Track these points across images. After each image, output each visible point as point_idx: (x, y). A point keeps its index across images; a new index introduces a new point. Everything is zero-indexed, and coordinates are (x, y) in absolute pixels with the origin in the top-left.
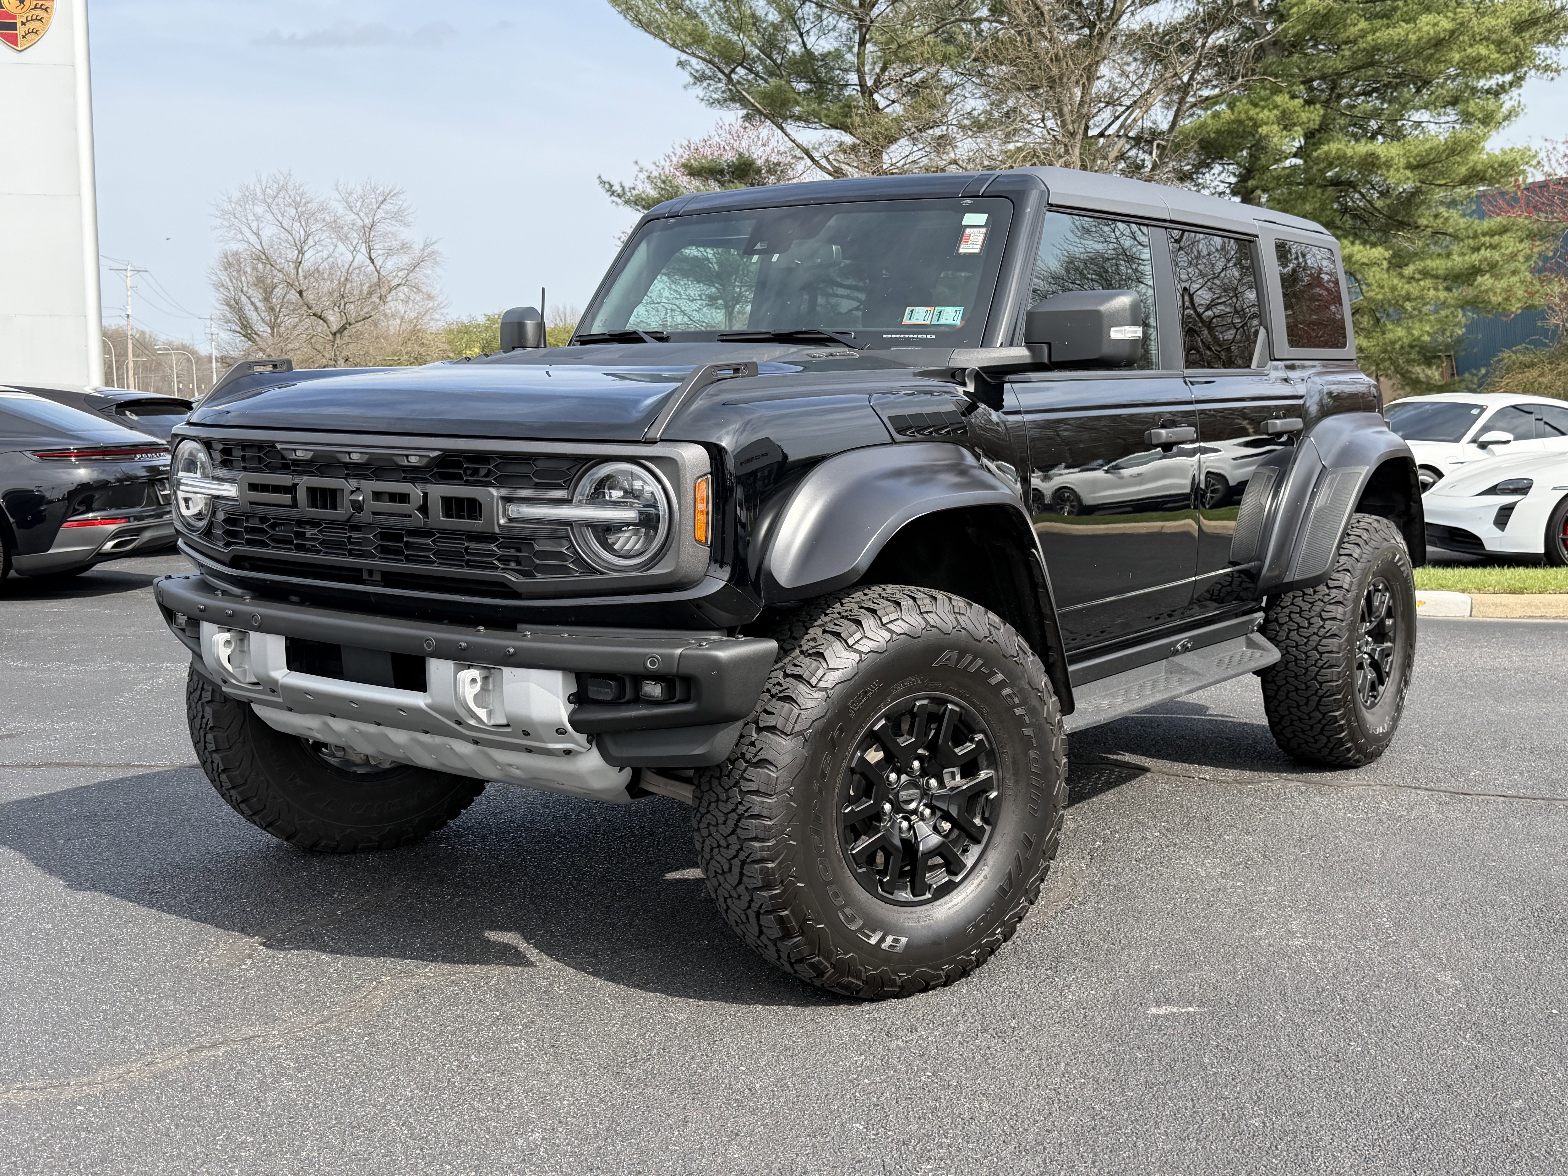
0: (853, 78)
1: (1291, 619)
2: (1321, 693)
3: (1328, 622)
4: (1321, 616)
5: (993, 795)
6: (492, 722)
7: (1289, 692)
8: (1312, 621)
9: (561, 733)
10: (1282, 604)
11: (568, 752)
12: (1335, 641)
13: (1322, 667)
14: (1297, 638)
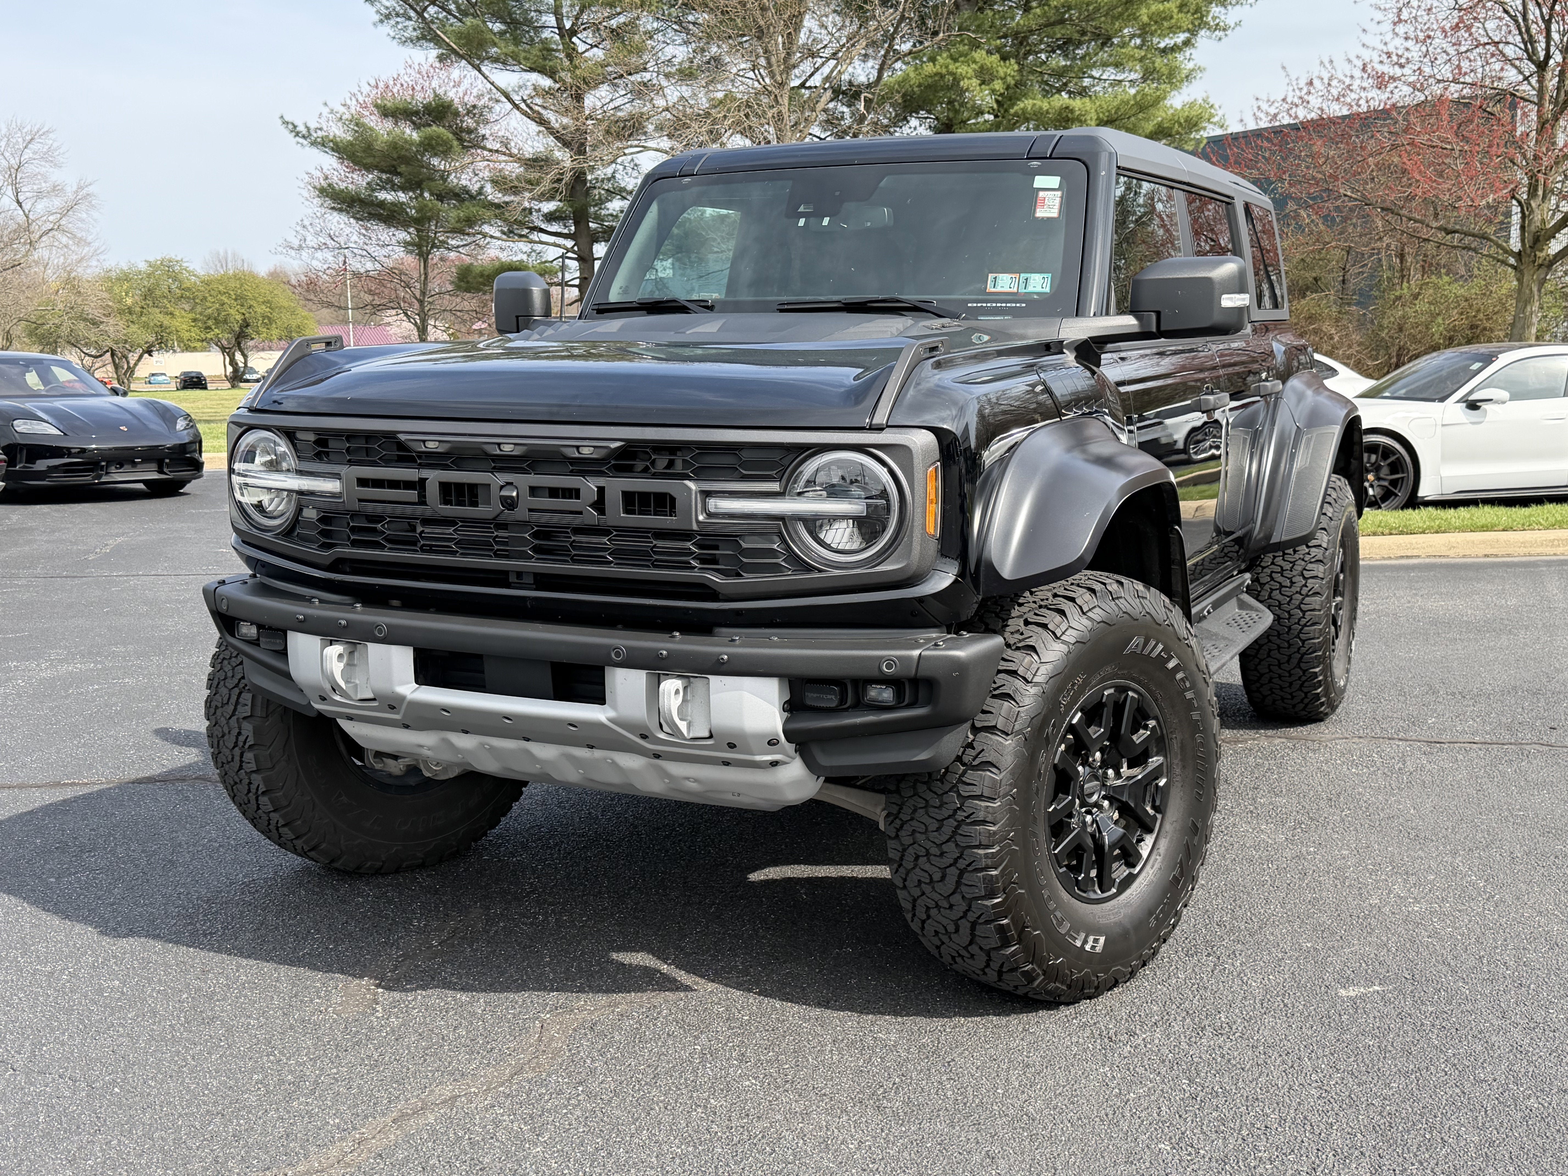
0: (551, 20)
1: (1272, 579)
2: (1303, 650)
3: (1310, 581)
4: (1303, 575)
5: (1162, 782)
7: (1270, 650)
8: (1294, 580)
9: (774, 744)
10: (1263, 564)
11: (774, 764)
12: (1317, 599)
13: (1305, 625)
14: (1279, 597)
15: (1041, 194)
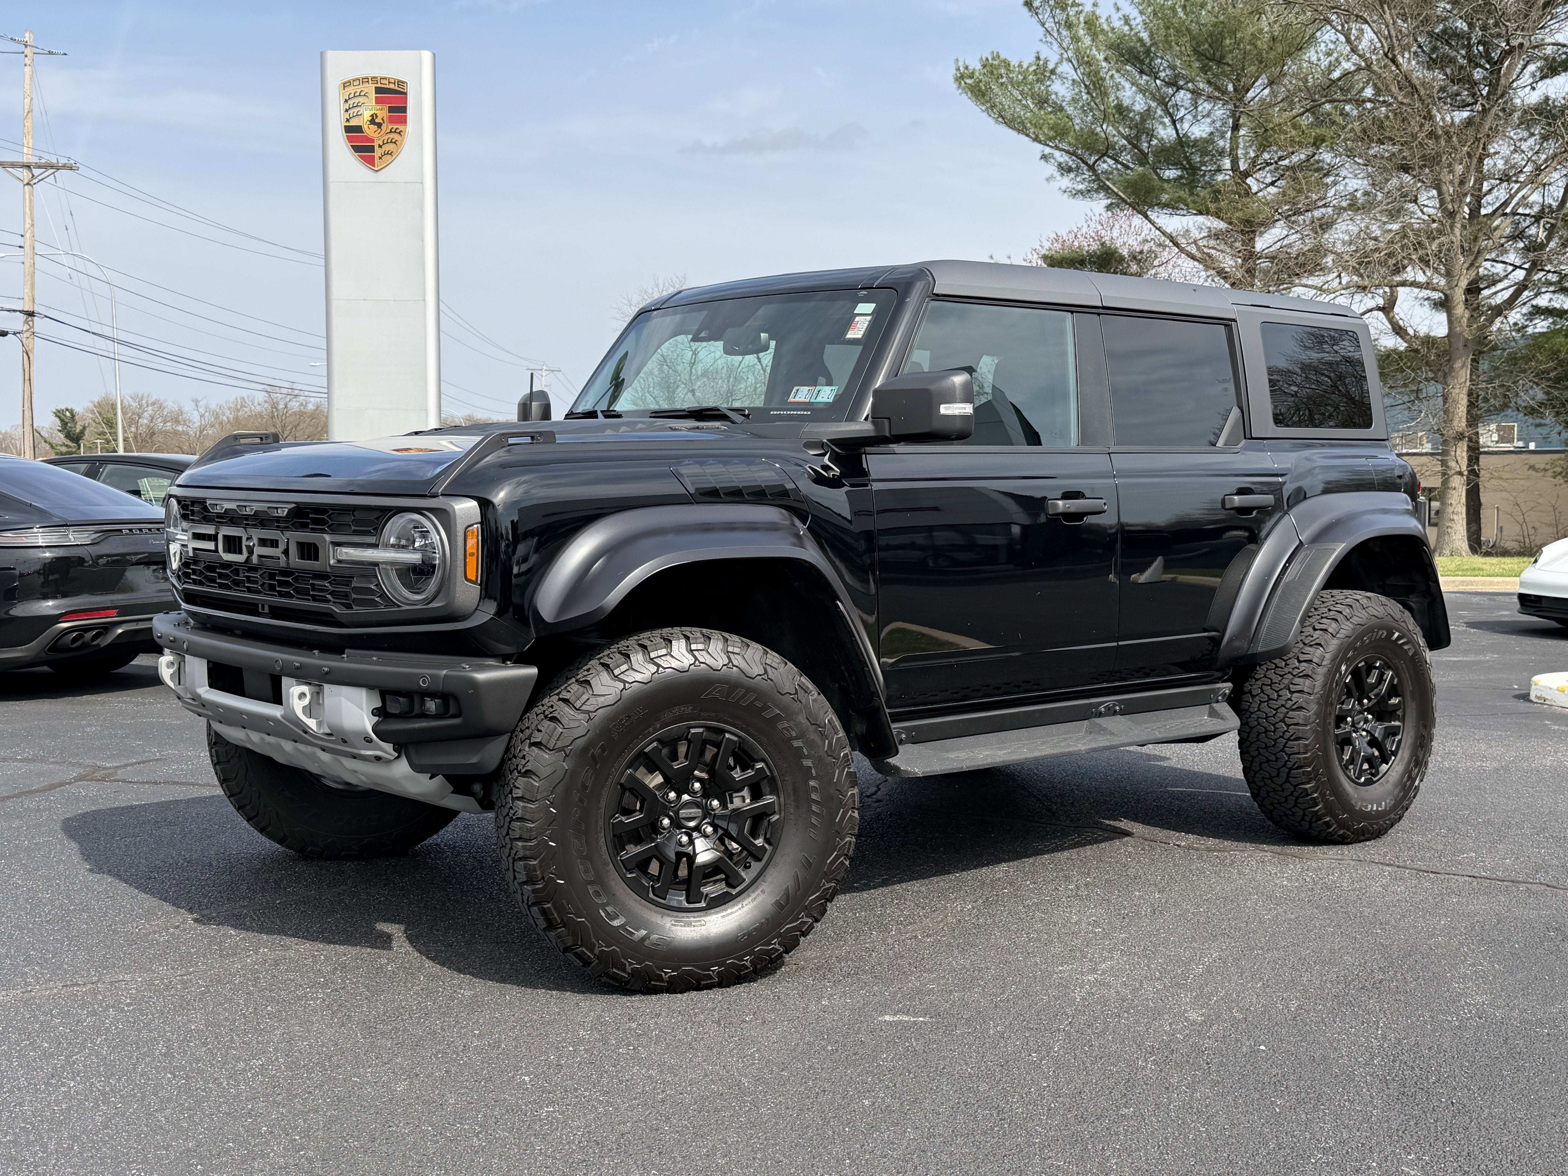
0: (1227, 163)
1: (1262, 691)
2: (1289, 764)
3: (1295, 695)
4: (1289, 689)
5: (775, 818)
6: (322, 731)
7: (1261, 763)
8: (1281, 693)
9: (367, 741)
10: (1257, 676)
11: (378, 758)
12: (1302, 713)
13: (1289, 739)
14: (1267, 710)
15: (857, 319)
